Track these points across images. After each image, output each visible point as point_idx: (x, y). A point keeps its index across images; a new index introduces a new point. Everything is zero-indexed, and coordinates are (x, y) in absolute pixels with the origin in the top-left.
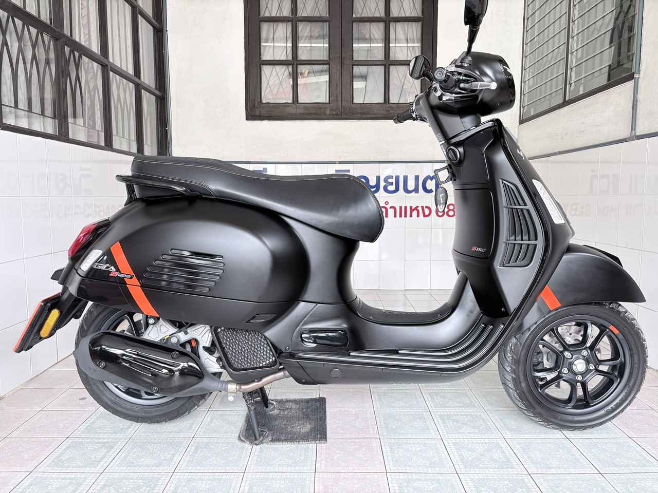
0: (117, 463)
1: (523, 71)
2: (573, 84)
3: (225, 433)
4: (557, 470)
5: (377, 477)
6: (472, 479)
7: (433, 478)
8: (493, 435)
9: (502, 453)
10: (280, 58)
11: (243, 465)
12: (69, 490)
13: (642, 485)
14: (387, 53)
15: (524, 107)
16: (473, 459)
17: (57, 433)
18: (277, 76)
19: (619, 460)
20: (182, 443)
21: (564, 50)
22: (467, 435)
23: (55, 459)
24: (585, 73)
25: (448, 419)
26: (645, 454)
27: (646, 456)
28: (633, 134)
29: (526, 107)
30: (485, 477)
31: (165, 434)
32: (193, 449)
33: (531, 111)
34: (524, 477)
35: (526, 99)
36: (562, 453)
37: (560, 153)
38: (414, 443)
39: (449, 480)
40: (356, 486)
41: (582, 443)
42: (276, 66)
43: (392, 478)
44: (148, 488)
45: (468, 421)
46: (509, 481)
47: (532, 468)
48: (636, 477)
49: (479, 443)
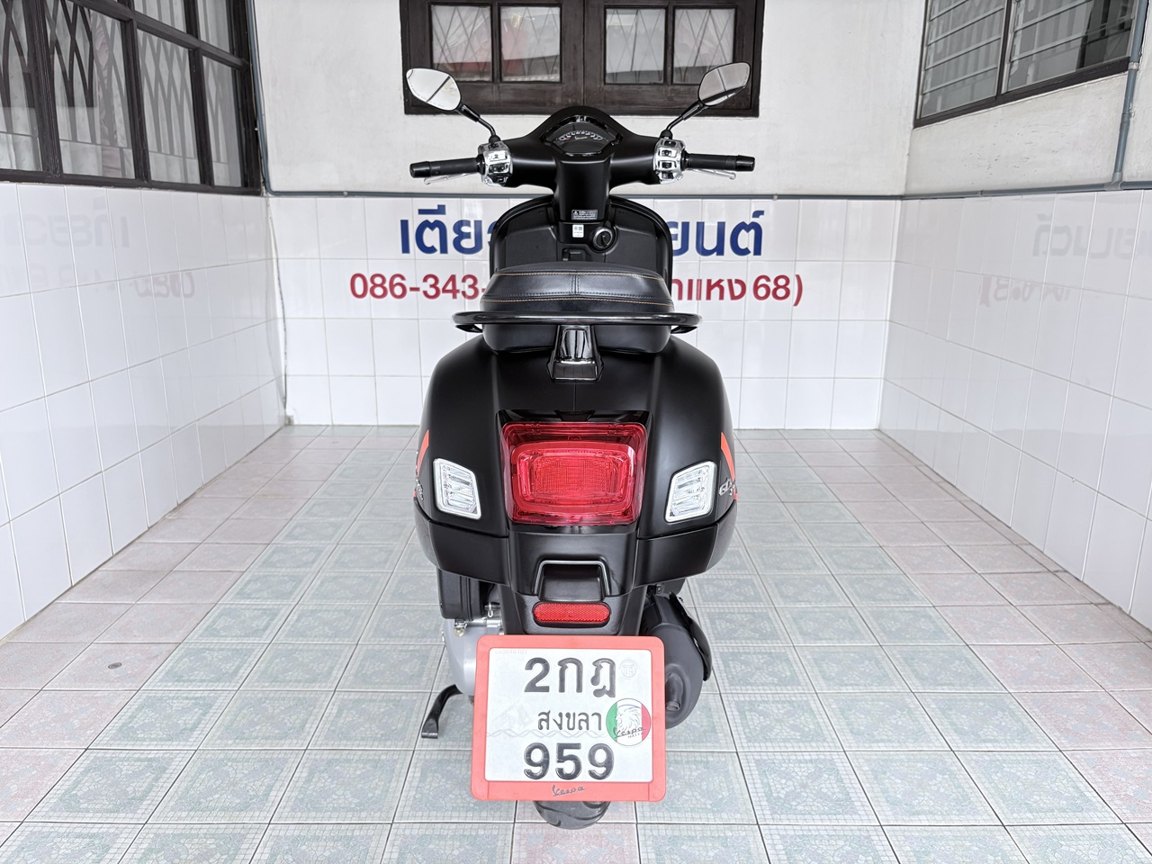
0: (171, 804)
1: (927, 24)
2: (1016, 63)
3: (363, 739)
4: (930, 817)
5: (619, 832)
6: (782, 837)
7: (717, 835)
8: (825, 744)
9: (838, 781)
11: (391, 808)
12: (88, 859)
13: (1072, 850)
15: (924, 95)
16: (787, 795)
17: (69, 739)
18: (462, 28)
19: (1038, 798)
20: (286, 761)
22: (782, 744)
23: (64, 795)
25: (750, 710)
26: (1082, 785)
27: (1083, 789)
28: (1117, 179)
29: (928, 95)
30: (805, 833)
31: (257, 741)
32: (305, 775)
33: (936, 102)
34: (871, 833)
35: (929, 80)
36: (941, 782)
37: (984, 193)
38: (688, 762)
39: (744, 838)
40: (583, 852)
41: (977, 762)
42: (461, 8)
43: (645, 835)
44: (225, 857)
45: (785, 714)
46: (845, 841)
47: (887, 813)
48: (1063, 833)
49: (800, 762)
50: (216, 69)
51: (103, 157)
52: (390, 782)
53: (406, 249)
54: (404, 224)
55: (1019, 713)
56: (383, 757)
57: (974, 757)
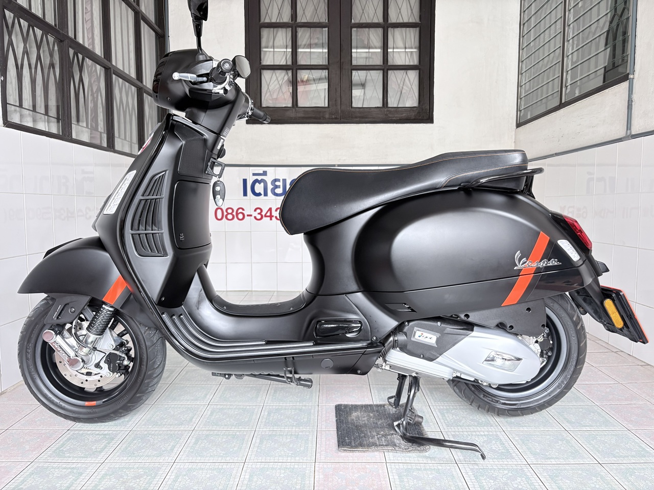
0: (118, 454)
1: (520, 76)
2: (569, 87)
3: (225, 425)
4: (557, 460)
5: (377, 467)
6: (471, 469)
7: (433, 468)
8: (492, 428)
9: (501, 444)
10: (280, 63)
11: (243, 456)
13: (641, 474)
14: (386, 58)
17: (58, 425)
18: (277, 81)
19: (618, 451)
20: (182, 435)
21: (560, 53)
22: (467, 428)
23: (55, 450)
24: (581, 75)
25: (447, 413)
26: (644, 446)
28: (629, 134)
29: (523, 111)
30: (484, 468)
31: (165, 426)
32: (193, 441)
33: (527, 115)
34: (523, 467)
35: (523, 103)
36: (561, 445)
37: (557, 154)
39: (449, 470)
40: (356, 475)
41: (581, 435)
42: (276, 71)
43: (391, 468)
44: (149, 477)
45: (467, 414)
46: (508, 471)
47: (532, 458)
48: (635, 467)
49: (478, 436)
50: (150, 101)
52: (242, 444)
53: (245, 194)
54: (245, 181)
55: (603, 414)
56: (238, 433)
57: (579, 433)
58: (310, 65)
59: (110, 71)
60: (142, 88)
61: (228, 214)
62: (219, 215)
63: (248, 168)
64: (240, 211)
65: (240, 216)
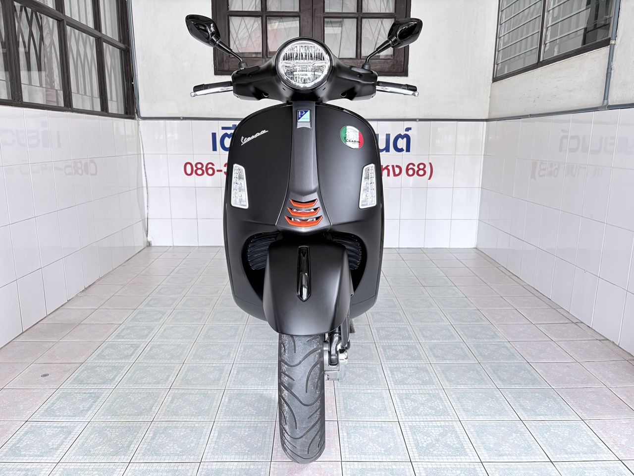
0: (74, 451)
1: (499, 26)
2: (548, 45)
3: (185, 415)
4: (509, 457)
5: (331, 466)
6: (425, 469)
8: (449, 417)
9: (456, 437)
10: (248, 9)
11: (200, 453)
14: (360, 4)
15: (498, 64)
16: (427, 445)
17: (16, 415)
18: (246, 29)
19: (571, 446)
20: (140, 427)
21: (540, 6)
22: (424, 417)
23: (12, 447)
25: (406, 398)
26: (596, 439)
27: (596, 441)
28: (605, 103)
29: (500, 64)
30: (438, 466)
31: (124, 417)
32: (151, 435)
33: (504, 68)
34: (476, 466)
35: (500, 56)
36: (515, 438)
37: (531, 116)
38: (371, 427)
39: (403, 470)
41: (535, 426)
42: (245, 18)
43: (346, 468)
45: (426, 400)
46: (461, 471)
47: (485, 455)
48: (586, 466)
49: (435, 427)
50: (111, 50)
51: (46, 95)
52: (200, 439)
53: (215, 149)
54: (214, 135)
55: (559, 399)
56: (197, 425)
57: (534, 424)
58: (281, 12)
59: (62, 23)
60: (100, 37)
61: (198, 169)
62: (189, 171)
63: (217, 121)
64: (210, 166)
65: (210, 171)
